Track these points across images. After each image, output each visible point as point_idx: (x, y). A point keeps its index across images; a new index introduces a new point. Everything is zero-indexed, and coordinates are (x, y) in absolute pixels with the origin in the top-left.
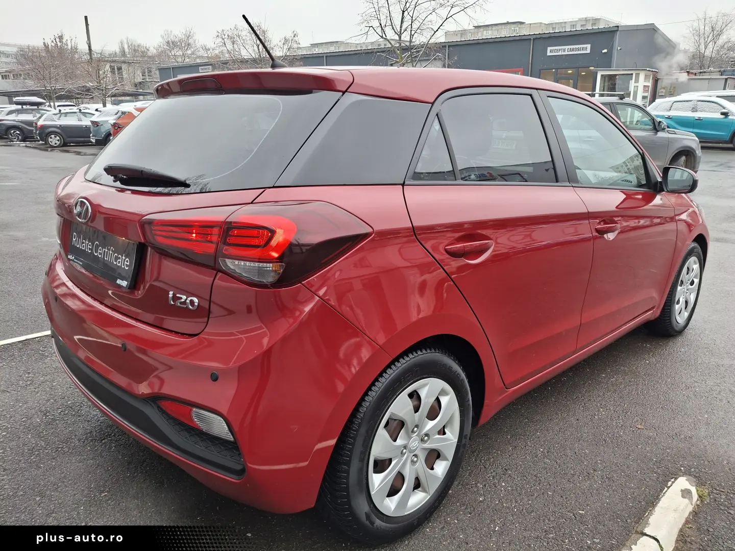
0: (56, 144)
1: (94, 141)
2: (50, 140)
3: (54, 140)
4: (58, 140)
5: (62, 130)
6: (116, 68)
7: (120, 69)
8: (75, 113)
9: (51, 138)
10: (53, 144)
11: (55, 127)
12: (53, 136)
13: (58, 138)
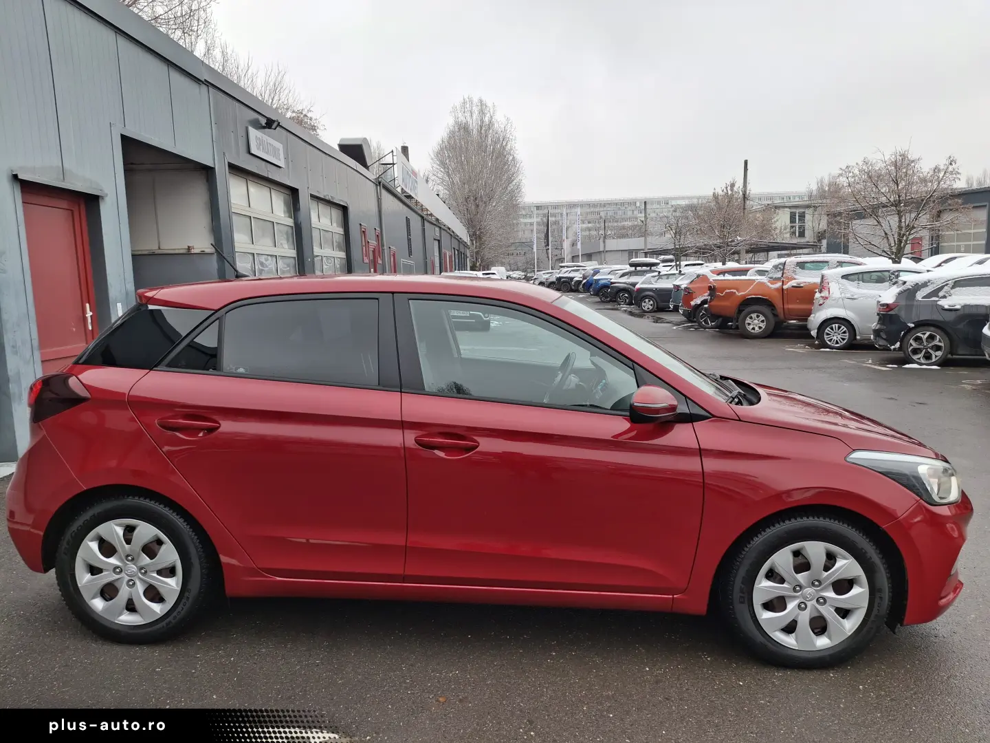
0: (648, 309)
1: (671, 307)
2: (643, 304)
3: (647, 305)
4: (651, 305)
5: (658, 295)
6: (797, 215)
7: (802, 216)
8: (674, 274)
9: (645, 302)
10: (646, 309)
11: (650, 290)
12: (647, 300)
13: (651, 302)
